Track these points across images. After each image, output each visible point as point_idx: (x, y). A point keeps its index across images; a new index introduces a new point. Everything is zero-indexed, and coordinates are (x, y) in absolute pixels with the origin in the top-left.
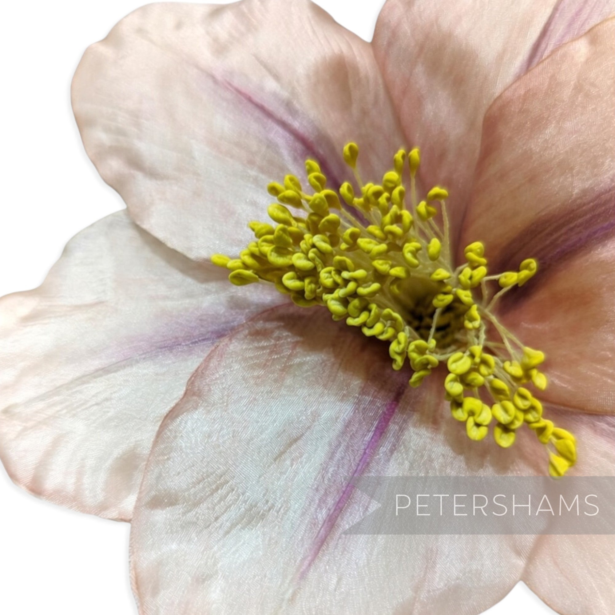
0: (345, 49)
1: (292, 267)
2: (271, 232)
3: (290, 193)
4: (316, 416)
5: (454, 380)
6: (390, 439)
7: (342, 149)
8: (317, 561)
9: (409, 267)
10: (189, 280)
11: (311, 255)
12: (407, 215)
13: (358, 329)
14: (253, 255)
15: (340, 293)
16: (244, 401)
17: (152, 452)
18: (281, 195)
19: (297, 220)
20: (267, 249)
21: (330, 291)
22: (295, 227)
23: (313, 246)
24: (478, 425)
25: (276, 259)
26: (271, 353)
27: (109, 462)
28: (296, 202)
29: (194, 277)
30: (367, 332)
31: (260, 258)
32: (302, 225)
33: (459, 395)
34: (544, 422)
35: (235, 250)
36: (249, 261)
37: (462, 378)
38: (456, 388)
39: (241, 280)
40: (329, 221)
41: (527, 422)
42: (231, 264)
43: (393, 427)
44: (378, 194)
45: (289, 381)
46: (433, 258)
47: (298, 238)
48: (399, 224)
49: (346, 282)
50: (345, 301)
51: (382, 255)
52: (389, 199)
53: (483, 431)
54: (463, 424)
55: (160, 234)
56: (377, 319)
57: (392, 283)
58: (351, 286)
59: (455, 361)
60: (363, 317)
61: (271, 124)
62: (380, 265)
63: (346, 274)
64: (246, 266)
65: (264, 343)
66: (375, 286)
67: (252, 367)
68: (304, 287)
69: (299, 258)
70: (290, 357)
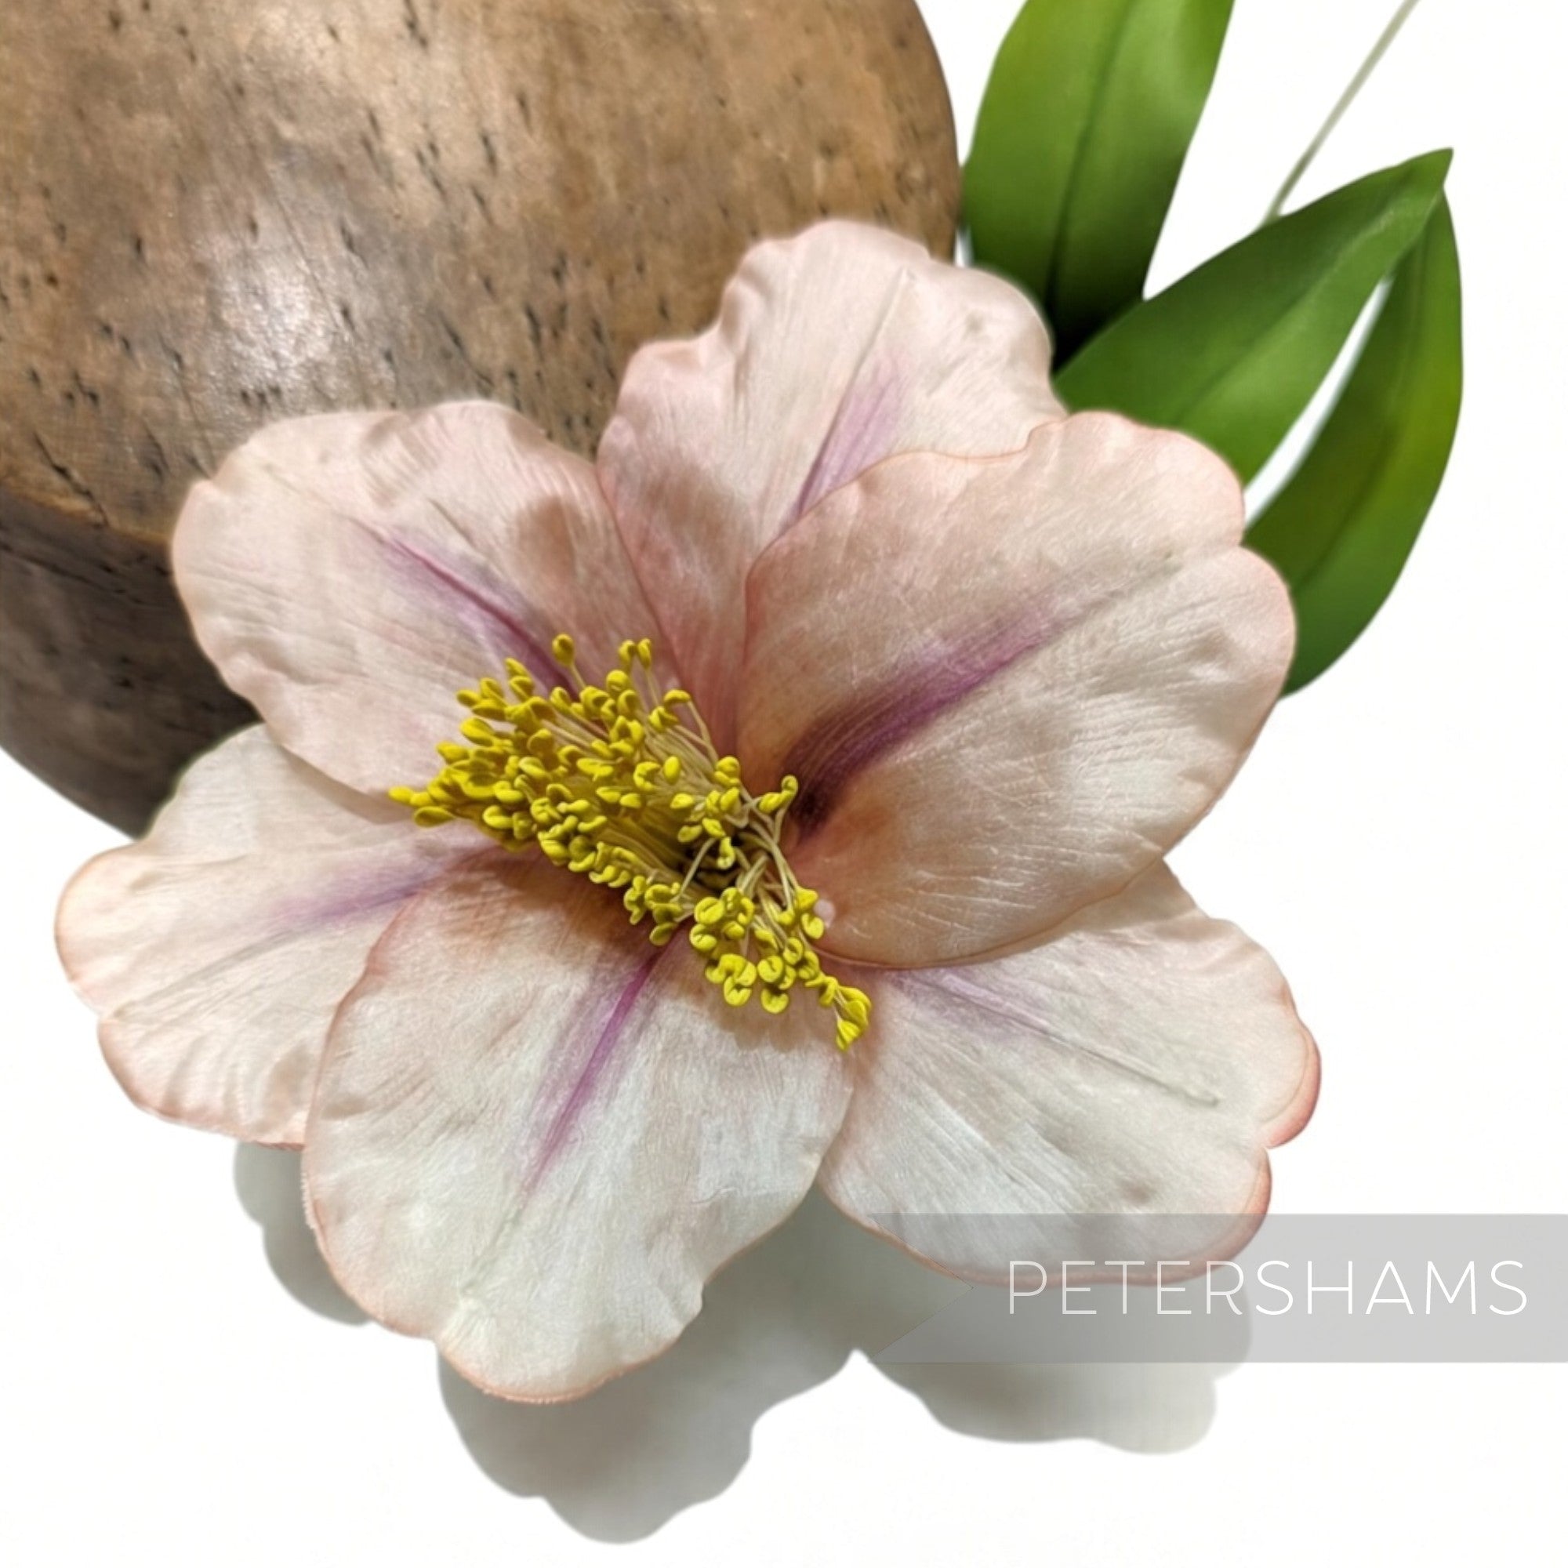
0: (559, 489)
1: (494, 801)
2: (465, 756)
3: (487, 704)
4: (538, 990)
5: (704, 933)
6: (637, 1015)
7: (550, 645)
8: (546, 1172)
9: (643, 795)
10: (361, 822)
11: (518, 781)
12: (634, 726)
13: (584, 875)
14: (445, 787)
15: (557, 830)
16: (444, 978)
17: (324, 1055)
18: (476, 707)
19: (501, 735)
20: (462, 779)
21: (545, 827)
22: (498, 746)
23: (520, 772)
24: (739, 987)
25: (471, 790)
26: (477, 915)
27: (267, 1071)
28: (498, 715)
29: (366, 817)
30: (596, 878)
31: (453, 790)
32: (508, 742)
33: (712, 950)
34: (822, 978)
35: (420, 778)
36: (439, 793)
37: (715, 930)
38: (705, 942)
39: (429, 819)
40: (539, 740)
41: (799, 981)
42: (415, 798)
43: (641, 1001)
44: (599, 702)
45: (502, 950)
46: (672, 781)
47: (501, 760)
48: (628, 739)
49: (565, 815)
50: (565, 840)
51: (607, 781)
52: (614, 709)
53: (745, 994)
54: (720, 987)
55: (314, 759)
56: (607, 860)
57: (626, 815)
58: (570, 821)
59: (705, 909)
60: (589, 860)
61: (460, 600)
62: (603, 793)
63: (563, 807)
64: (436, 802)
65: (467, 901)
66: (600, 819)
67: (454, 933)
68: (512, 824)
69: (503, 788)
70: (504, 918)
